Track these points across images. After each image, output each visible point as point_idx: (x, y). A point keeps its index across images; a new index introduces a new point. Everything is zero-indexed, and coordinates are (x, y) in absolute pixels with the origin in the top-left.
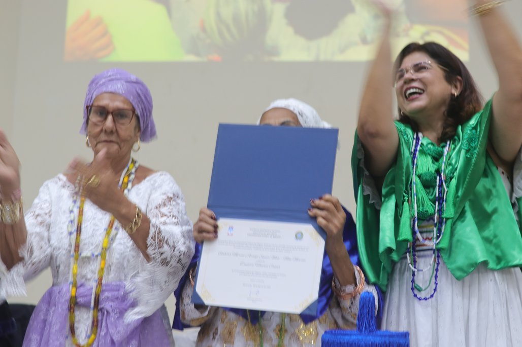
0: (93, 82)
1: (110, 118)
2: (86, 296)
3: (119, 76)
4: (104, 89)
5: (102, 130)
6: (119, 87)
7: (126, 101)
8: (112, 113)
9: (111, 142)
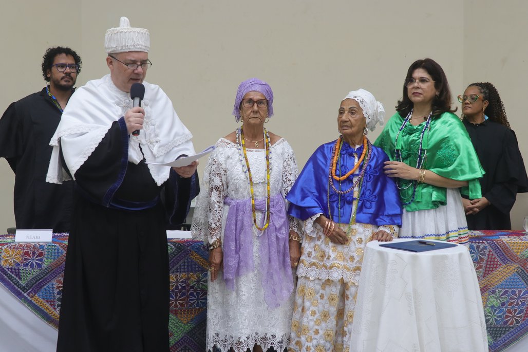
0: (241, 86)
1: (256, 104)
2: (260, 205)
3: (256, 82)
4: (250, 90)
5: (252, 111)
6: (258, 88)
7: (263, 95)
8: (256, 102)
9: (257, 118)
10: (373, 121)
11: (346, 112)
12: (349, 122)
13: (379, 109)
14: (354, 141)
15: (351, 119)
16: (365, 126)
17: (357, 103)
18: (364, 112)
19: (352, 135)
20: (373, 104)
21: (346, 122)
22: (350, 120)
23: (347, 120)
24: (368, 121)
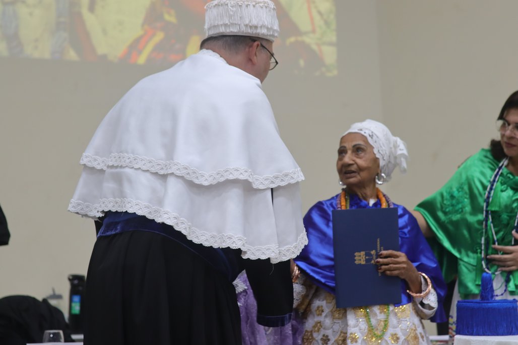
10: (390, 165)
11: (349, 152)
12: (355, 166)
13: (398, 149)
14: (365, 194)
15: (357, 161)
16: (379, 172)
17: (364, 138)
18: (375, 151)
19: (361, 185)
20: (388, 139)
21: (350, 165)
22: (356, 163)
23: (351, 162)
24: (382, 163)
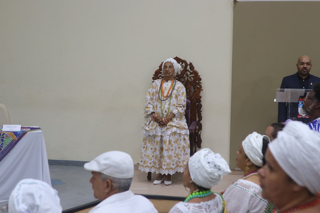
15: (170, 70)
17: (172, 64)
